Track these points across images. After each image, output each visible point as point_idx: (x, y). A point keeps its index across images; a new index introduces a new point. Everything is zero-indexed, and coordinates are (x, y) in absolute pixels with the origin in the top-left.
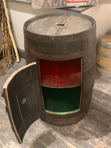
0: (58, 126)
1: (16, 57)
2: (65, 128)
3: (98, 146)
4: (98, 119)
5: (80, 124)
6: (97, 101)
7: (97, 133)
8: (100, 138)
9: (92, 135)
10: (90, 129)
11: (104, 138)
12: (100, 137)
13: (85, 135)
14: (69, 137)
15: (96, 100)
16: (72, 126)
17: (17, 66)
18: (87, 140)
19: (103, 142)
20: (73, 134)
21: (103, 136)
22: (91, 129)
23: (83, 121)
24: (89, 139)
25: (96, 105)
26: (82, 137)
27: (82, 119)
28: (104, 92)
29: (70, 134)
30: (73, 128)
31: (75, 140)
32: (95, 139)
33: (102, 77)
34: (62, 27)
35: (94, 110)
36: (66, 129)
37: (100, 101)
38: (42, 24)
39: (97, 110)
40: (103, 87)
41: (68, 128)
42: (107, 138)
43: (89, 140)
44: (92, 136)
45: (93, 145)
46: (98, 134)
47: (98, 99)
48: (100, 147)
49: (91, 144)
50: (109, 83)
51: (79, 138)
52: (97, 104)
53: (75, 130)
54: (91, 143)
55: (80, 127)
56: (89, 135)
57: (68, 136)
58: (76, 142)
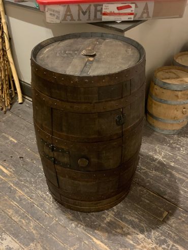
0: (81, 212)
1: (17, 94)
2: (93, 215)
3: (142, 247)
4: (145, 202)
5: (116, 211)
6: (145, 173)
7: (142, 225)
8: (146, 233)
9: (134, 227)
10: (131, 218)
11: (152, 234)
12: (147, 231)
13: (122, 228)
14: (98, 230)
15: (144, 171)
16: (104, 214)
17: (19, 110)
18: (126, 236)
19: (150, 240)
20: (104, 225)
21: (151, 231)
22: (133, 219)
23: (122, 206)
24: (129, 234)
25: (143, 180)
26: (119, 231)
27: (120, 203)
28: (156, 159)
29: (100, 226)
30: (104, 216)
31: (107, 236)
32: (138, 234)
33: (155, 133)
34: (91, 59)
35: (140, 188)
36: (94, 218)
37: (150, 174)
38: (61, 52)
39: (144, 187)
40: (156, 150)
41: (96, 215)
42: (157, 233)
43: (129, 236)
44: (134, 230)
45: (135, 244)
46: (143, 227)
47: (147, 170)
48: (145, 247)
49: (131, 242)
50: (167, 145)
51: (113, 232)
52: (144, 178)
53: (108, 219)
54: (132, 240)
55: (115, 215)
56: (129, 228)
57: (95, 229)
58: (109, 238)
